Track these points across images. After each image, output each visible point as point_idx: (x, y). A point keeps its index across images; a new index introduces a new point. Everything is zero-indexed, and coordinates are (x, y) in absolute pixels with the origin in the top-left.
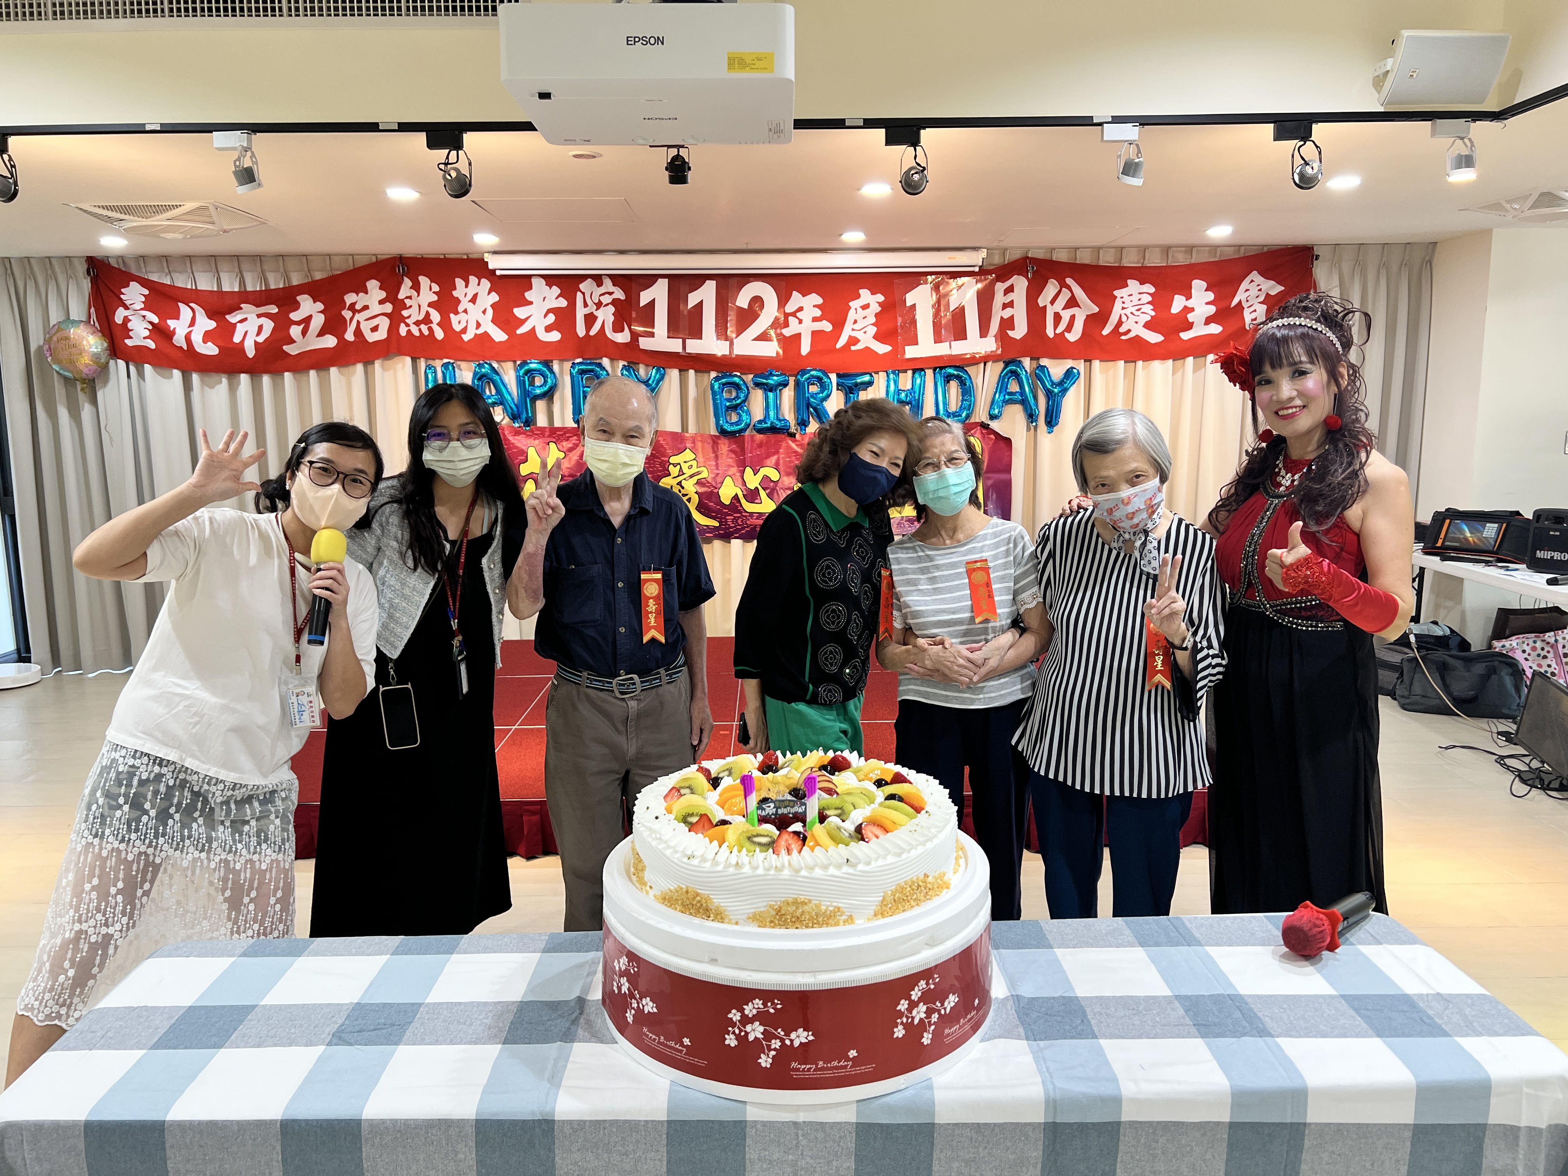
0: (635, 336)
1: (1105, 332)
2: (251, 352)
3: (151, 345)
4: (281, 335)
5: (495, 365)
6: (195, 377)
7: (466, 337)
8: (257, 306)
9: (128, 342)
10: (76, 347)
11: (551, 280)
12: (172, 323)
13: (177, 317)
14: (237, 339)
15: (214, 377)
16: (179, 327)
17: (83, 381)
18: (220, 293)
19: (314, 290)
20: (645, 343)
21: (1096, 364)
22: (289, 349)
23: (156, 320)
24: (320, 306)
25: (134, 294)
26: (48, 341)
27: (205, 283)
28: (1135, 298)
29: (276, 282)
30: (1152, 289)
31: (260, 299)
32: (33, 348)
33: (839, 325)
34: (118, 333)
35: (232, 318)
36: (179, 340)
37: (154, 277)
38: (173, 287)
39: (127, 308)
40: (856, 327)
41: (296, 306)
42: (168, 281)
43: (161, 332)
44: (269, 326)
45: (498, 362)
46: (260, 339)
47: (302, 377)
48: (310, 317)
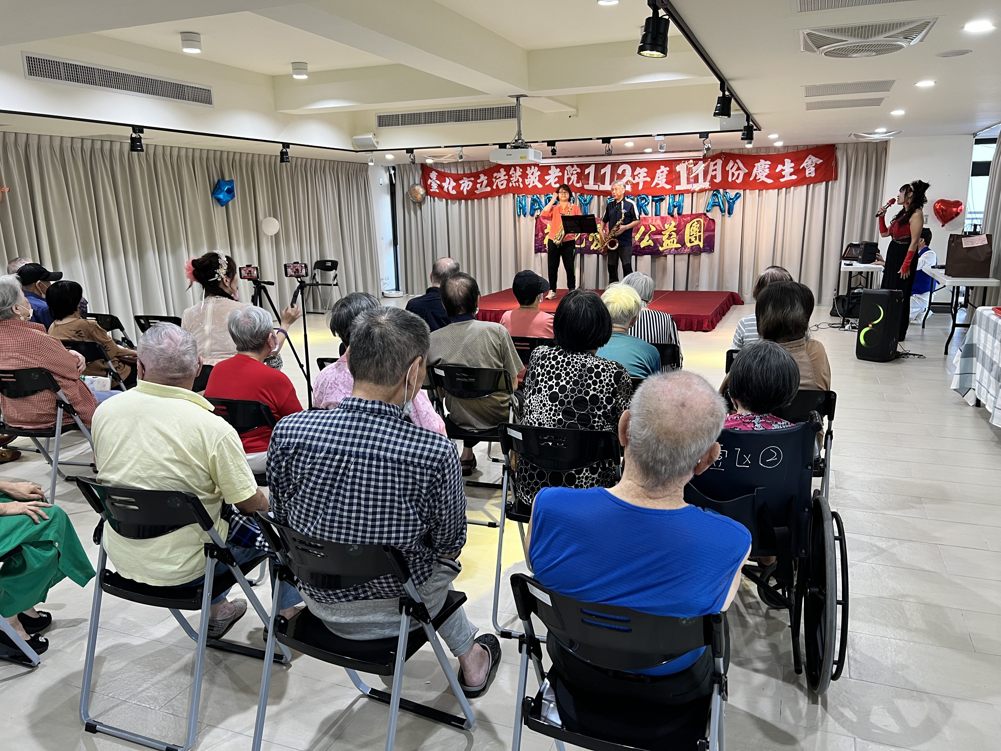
0: (583, 185)
1: (751, 179)
2: (465, 193)
3: (437, 191)
4: (474, 188)
5: (538, 196)
6: (449, 201)
7: (530, 187)
8: (468, 178)
9: (431, 190)
10: (417, 193)
11: (557, 166)
12: (443, 184)
13: (445, 182)
14: (461, 189)
15: (454, 201)
16: (445, 185)
17: (418, 203)
18: (458, 174)
19: (485, 172)
20: (586, 187)
21: (748, 191)
22: (476, 192)
23: (439, 183)
24: (486, 177)
25: (433, 175)
26: (409, 190)
27: (454, 171)
28: (763, 167)
29: (474, 171)
30: (770, 163)
31: (468, 176)
32: (405, 193)
33: (653, 179)
34: (428, 187)
35: (461, 182)
36: (445, 189)
37: (439, 170)
38: (444, 172)
39: (431, 179)
40: (659, 179)
41: (479, 178)
42: (443, 171)
43: (440, 187)
44: (471, 184)
45: (540, 195)
46: (468, 189)
47: (480, 201)
48: (483, 181)
